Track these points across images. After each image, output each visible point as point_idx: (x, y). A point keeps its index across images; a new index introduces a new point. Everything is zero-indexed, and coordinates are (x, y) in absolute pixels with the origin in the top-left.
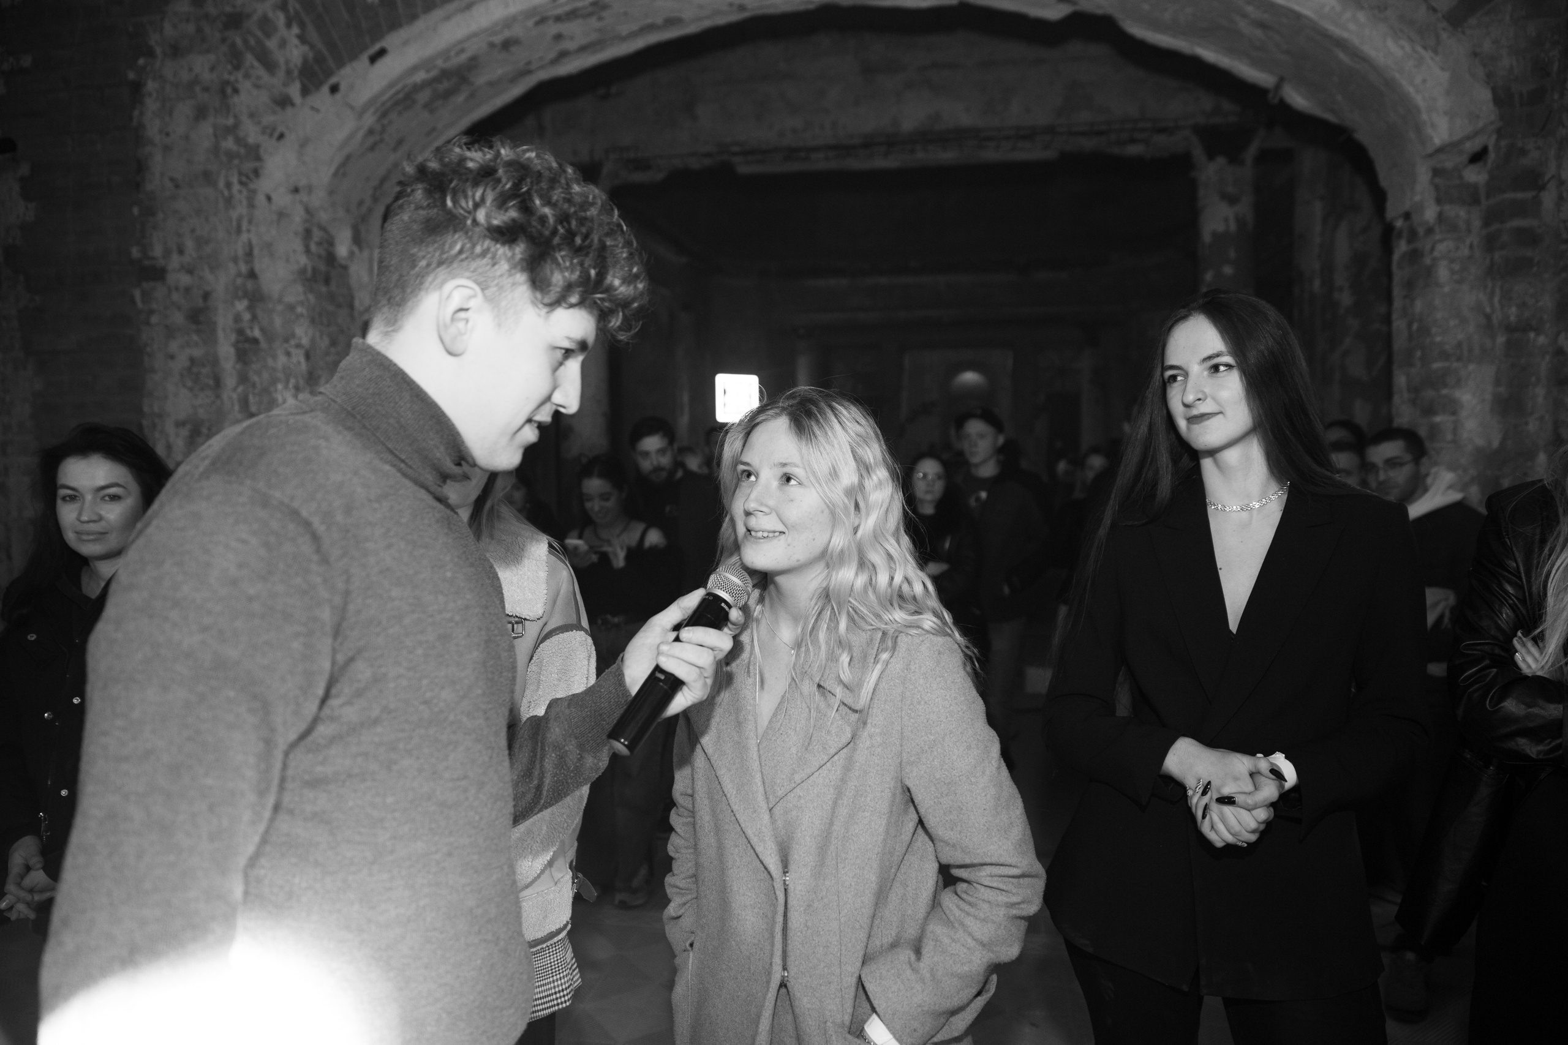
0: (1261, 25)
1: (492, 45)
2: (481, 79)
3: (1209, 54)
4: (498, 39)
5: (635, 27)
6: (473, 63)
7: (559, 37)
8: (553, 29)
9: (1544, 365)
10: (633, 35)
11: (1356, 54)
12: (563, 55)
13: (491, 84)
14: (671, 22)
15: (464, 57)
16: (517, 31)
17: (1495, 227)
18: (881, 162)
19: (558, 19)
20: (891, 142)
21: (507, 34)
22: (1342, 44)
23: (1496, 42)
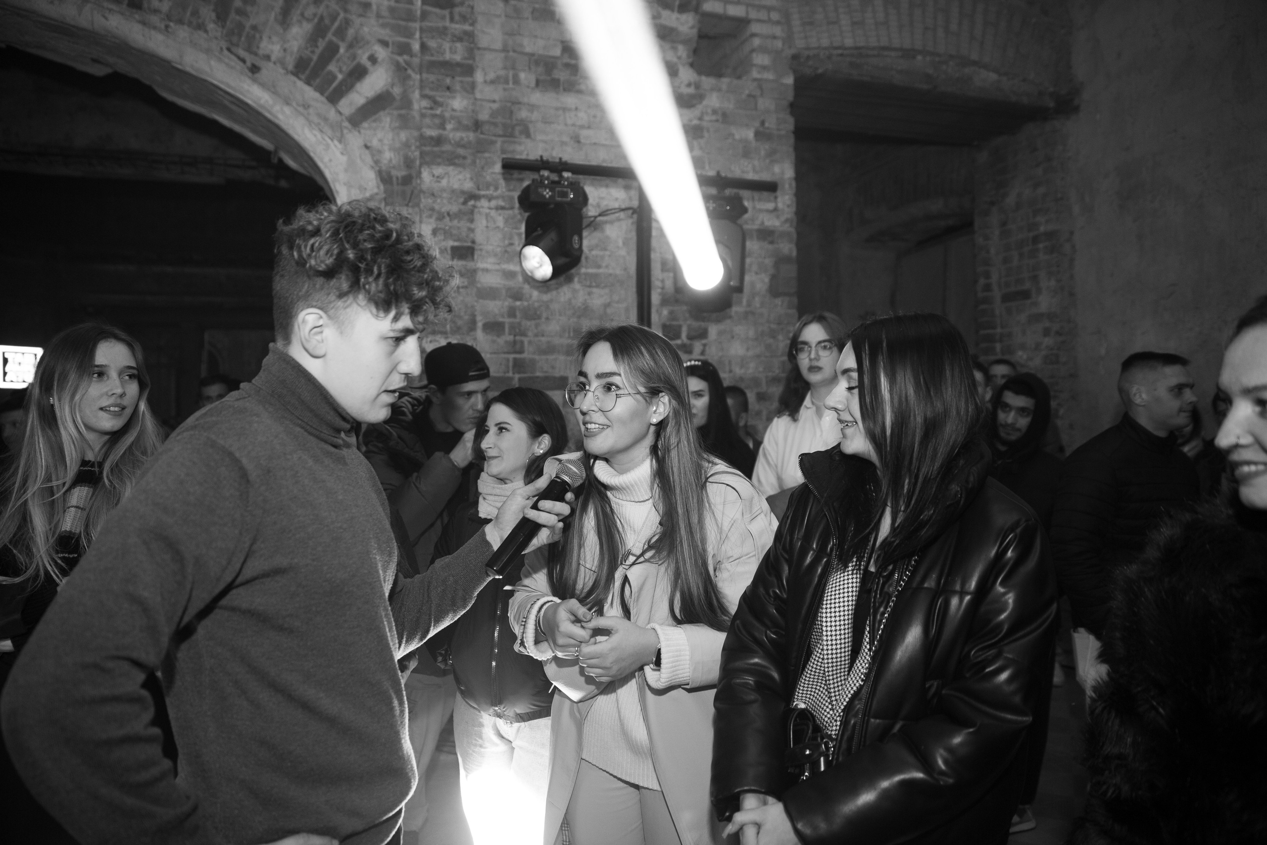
23: (380, 140)
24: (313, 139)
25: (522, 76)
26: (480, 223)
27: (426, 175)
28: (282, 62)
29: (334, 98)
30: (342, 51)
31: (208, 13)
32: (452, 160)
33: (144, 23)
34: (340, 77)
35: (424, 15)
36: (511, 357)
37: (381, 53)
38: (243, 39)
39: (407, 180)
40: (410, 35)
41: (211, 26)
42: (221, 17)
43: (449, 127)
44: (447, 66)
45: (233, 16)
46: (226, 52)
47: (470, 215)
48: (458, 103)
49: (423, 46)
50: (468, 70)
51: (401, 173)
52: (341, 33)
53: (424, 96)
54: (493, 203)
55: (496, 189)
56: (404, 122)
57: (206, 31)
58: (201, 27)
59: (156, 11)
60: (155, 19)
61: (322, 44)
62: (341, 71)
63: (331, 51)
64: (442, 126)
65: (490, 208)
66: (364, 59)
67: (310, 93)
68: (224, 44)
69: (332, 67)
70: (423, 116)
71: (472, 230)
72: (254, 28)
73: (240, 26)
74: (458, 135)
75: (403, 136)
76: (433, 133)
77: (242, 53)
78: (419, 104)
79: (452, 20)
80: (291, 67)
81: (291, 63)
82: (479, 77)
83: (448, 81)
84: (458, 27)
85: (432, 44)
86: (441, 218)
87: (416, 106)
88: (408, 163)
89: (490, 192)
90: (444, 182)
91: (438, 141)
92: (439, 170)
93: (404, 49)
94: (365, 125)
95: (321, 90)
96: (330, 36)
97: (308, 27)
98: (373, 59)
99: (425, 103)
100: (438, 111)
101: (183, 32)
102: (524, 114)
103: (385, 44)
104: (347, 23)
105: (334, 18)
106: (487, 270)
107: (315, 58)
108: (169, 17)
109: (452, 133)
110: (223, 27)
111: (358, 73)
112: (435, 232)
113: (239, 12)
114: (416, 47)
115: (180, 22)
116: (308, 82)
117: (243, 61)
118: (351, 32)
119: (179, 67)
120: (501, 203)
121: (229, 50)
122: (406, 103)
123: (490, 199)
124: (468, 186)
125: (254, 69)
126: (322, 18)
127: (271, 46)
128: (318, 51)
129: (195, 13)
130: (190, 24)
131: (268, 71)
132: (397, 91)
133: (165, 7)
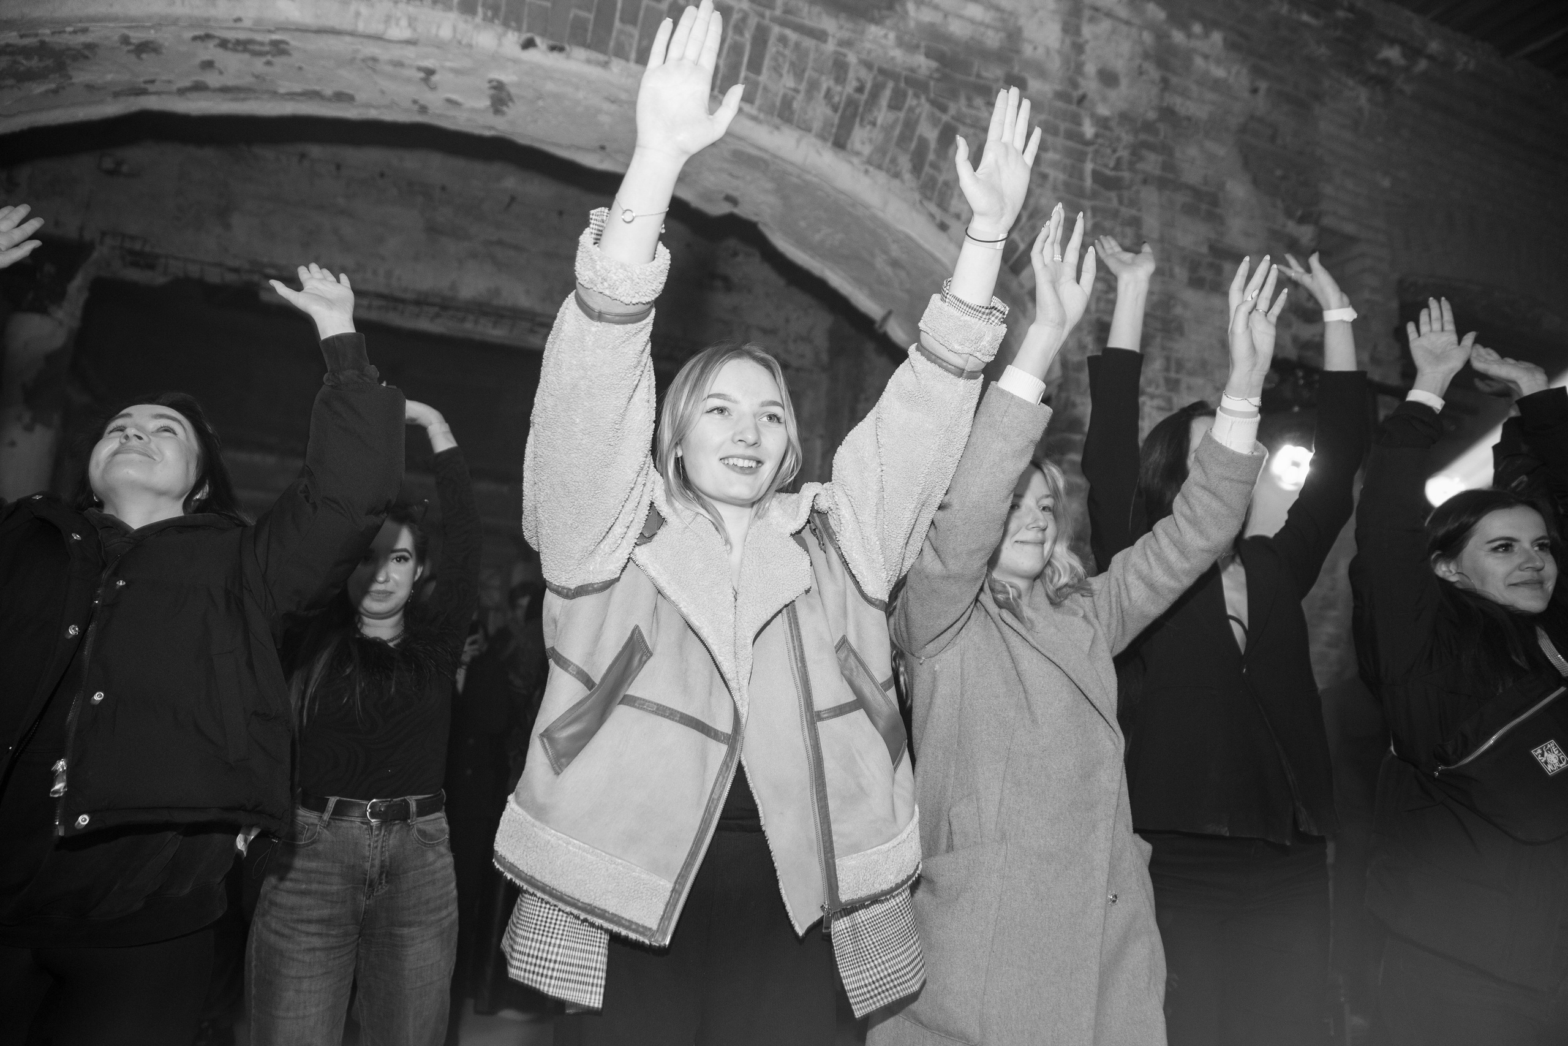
1: (125, 40)
2: (81, 76)
3: (837, 280)
4: (137, 36)
5: (298, 88)
6: (86, 53)
7: (208, 65)
8: (209, 51)
10: (292, 96)
12: (199, 87)
13: (90, 87)
14: (341, 97)
15: (82, 39)
16: (164, 37)
18: (424, 324)
19: (224, 44)
20: (445, 305)
21: (152, 35)
25: (1177, 270)
29: (1016, 269)
31: (905, 162)
33: (851, 163)
34: (1021, 247)
35: (1094, 195)
38: (936, 193)
41: (907, 176)
42: (917, 169)
45: (927, 169)
46: (918, 205)
49: (1096, 227)
51: (1074, 358)
54: (1155, 402)
55: (1157, 387)
57: (903, 181)
58: (897, 175)
59: (858, 154)
60: (856, 160)
62: (1023, 240)
65: (1152, 407)
68: (917, 196)
70: (1098, 299)
72: (946, 184)
73: (933, 181)
77: (933, 208)
79: (1121, 202)
84: (1127, 212)
85: (1107, 224)
88: (1081, 348)
89: (1151, 390)
101: (882, 177)
102: (1178, 310)
108: (869, 162)
110: (918, 178)
113: (934, 166)
115: (879, 167)
117: (932, 216)
119: (880, 216)
121: (921, 203)
125: (942, 228)
127: (960, 206)
129: (893, 161)
130: (888, 171)
131: (958, 231)
133: (867, 150)
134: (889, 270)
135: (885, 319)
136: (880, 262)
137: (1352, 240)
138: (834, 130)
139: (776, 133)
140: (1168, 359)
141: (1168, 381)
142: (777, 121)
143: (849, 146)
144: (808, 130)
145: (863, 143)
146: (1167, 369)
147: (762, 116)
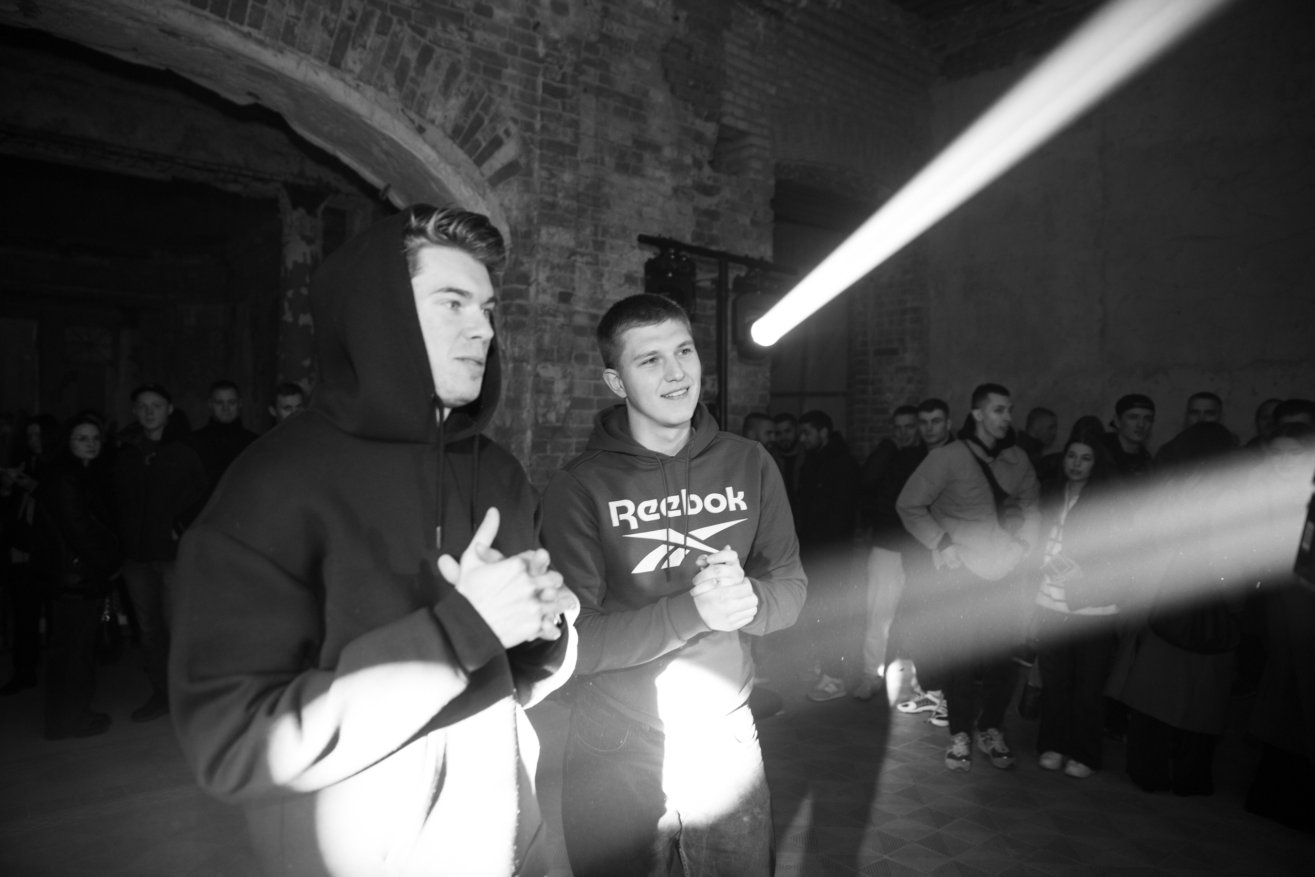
0: (387, 153)
3: (345, 158)
9: (530, 381)
11: (443, 188)
17: (507, 302)
22: (437, 181)
23: (510, 200)
24: (467, 195)
25: (607, 159)
26: (577, 275)
27: (544, 232)
28: (442, 127)
29: (480, 161)
30: (486, 123)
31: (389, 78)
32: (561, 222)
33: (344, 80)
34: (484, 144)
35: (544, 103)
36: (593, 382)
37: (513, 129)
38: (415, 103)
39: (527, 235)
40: (533, 116)
41: (391, 90)
42: (399, 84)
43: (560, 195)
44: (561, 147)
45: (408, 83)
46: (401, 113)
47: (572, 267)
48: (567, 177)
49: (544, 128)
50: (573, 151)
51: (523, 229)
52: (486, 108)
53: (543, 168)
54: (585, 259)
55: (587, 247)
56: (527, 187)
57: (387, 93)
58: (383, 89)
59: (350, 71)
60: (348, 77)
61: (472, 116)
62: (484, 139)
63: (478, 122)
64: (555, 194)
65: (582, 263)
66: (500, 132)
67: (461, 155)
68: (400, 106)
69: (479, 136)
70: (542, 184)
71: (572, 280)
72: (423, 95)
73: (413, 93)
74: (567, 202)
75: (526, 197)
76: (549, 199)
77: (413, 115)
78: (539, 172)
79: (564, 108)
80: (449, 131)
81: (449, 127)
82: (579, 157)
83: (561, 158)
84: (568, 116)
85: (552, 126)
86: (553, 268)
87: (535, 175)
88: (529, 220)
89: (582, 250)
90: (556, 239)
91: (553, 206)
92: (553, 230)
93: (529, 127)
94: (500, 186)
95: (470, 153)
96: (477, 110)
97: (462, 100)
98: (507, 133)
99: (544, 174)
100: (553, 181)
101: (370, 91)
102: (606, 189)
103: (515, 121)
104: (490, 100)
105: (481, 96)
106: (579, 313)
107: (467, 126)
108: (360, 78)
109: (561, 200)
110: (401, 91)
111: (496, 143)
112: (548, 279)
113: (414, 81)
114: (538, 126)
115: (368, 83)
116: (461, 146)
117: (412, 121)
118: (493, 108)
119: (368, 121)
120: (590, 259)
121: (402, 110)
122: (529, 173)
123: (583, 255)
124: (572, 244)
125: (421, 130)
126: (472, 94)
127: (435, 112)
128: (470, 121)
129: (380, 77)
130: (375, 86)
131: (433, 132)
132: (523, 161)
133: (358, 68)
134: (383, 157)
135: (387, 188)
136: (375, 150)
137: (744, 134)
138: (330, 52)
139: (280, 56)
140: (596, 226)
141: (595, 242)
142: (281, 44)
143: (343, 66)
144: (308, 52)
145: (355, 63)
146: (595, 234)
147: (268, 40)
